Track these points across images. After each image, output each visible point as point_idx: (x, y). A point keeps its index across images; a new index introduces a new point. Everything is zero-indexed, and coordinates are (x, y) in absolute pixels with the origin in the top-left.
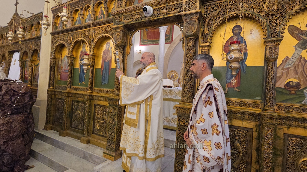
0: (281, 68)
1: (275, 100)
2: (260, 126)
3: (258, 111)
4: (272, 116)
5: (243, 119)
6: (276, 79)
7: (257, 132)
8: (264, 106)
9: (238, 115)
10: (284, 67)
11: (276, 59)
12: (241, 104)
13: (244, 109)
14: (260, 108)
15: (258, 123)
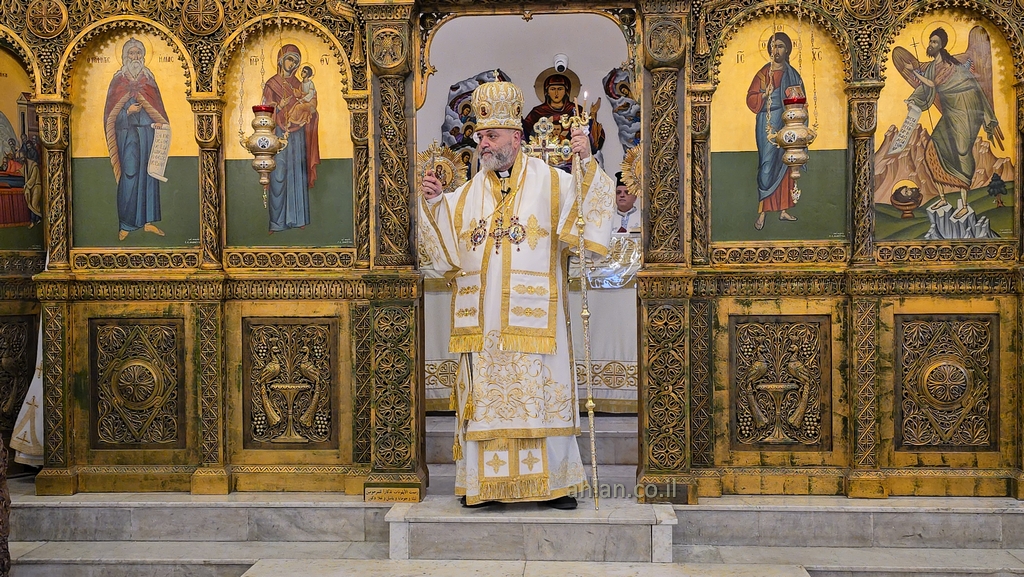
0: (883, 154)
1: (874, 235)
2: (847, 305)
3: (840, 267)
4: (871, 275)
5: (806, 294)
6: (873, 182)
7: (840, 322)
8: (853, 254)
9: (795, 285)
10: (888, 151)
11: (871, 134)
12: (802, 254)
13: (808, 266)
14: (843, 259)
15: (841, 299)
